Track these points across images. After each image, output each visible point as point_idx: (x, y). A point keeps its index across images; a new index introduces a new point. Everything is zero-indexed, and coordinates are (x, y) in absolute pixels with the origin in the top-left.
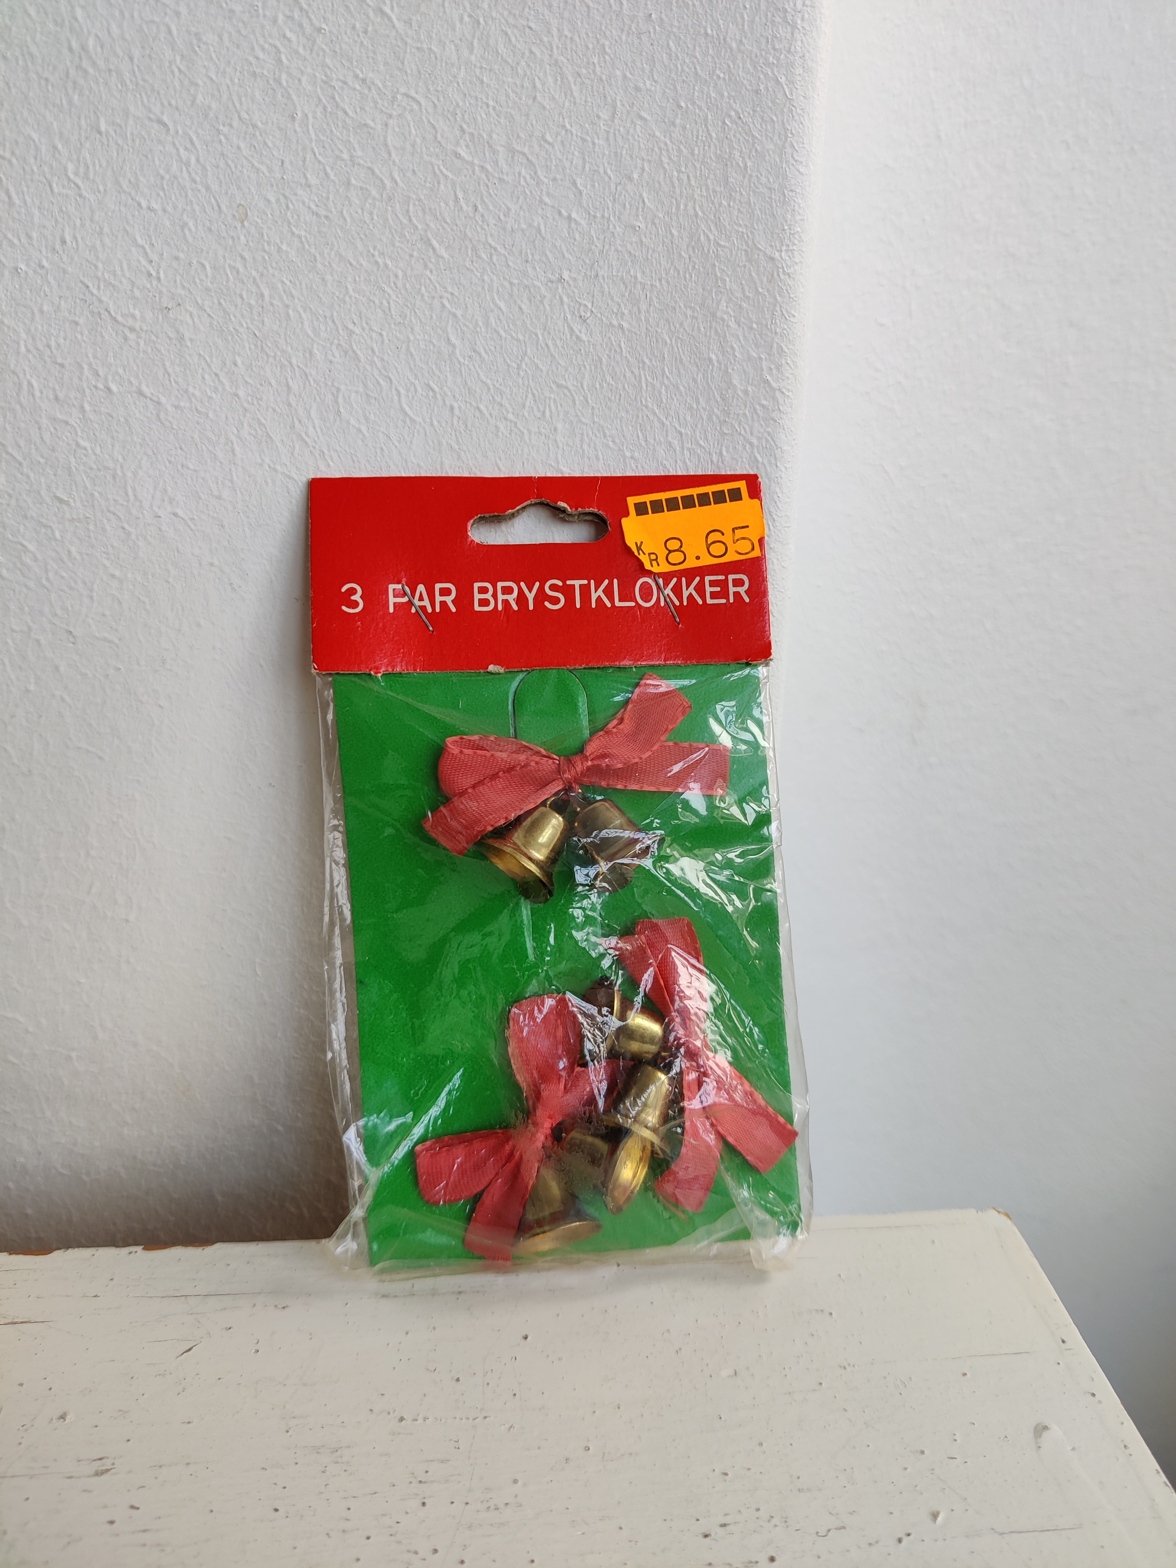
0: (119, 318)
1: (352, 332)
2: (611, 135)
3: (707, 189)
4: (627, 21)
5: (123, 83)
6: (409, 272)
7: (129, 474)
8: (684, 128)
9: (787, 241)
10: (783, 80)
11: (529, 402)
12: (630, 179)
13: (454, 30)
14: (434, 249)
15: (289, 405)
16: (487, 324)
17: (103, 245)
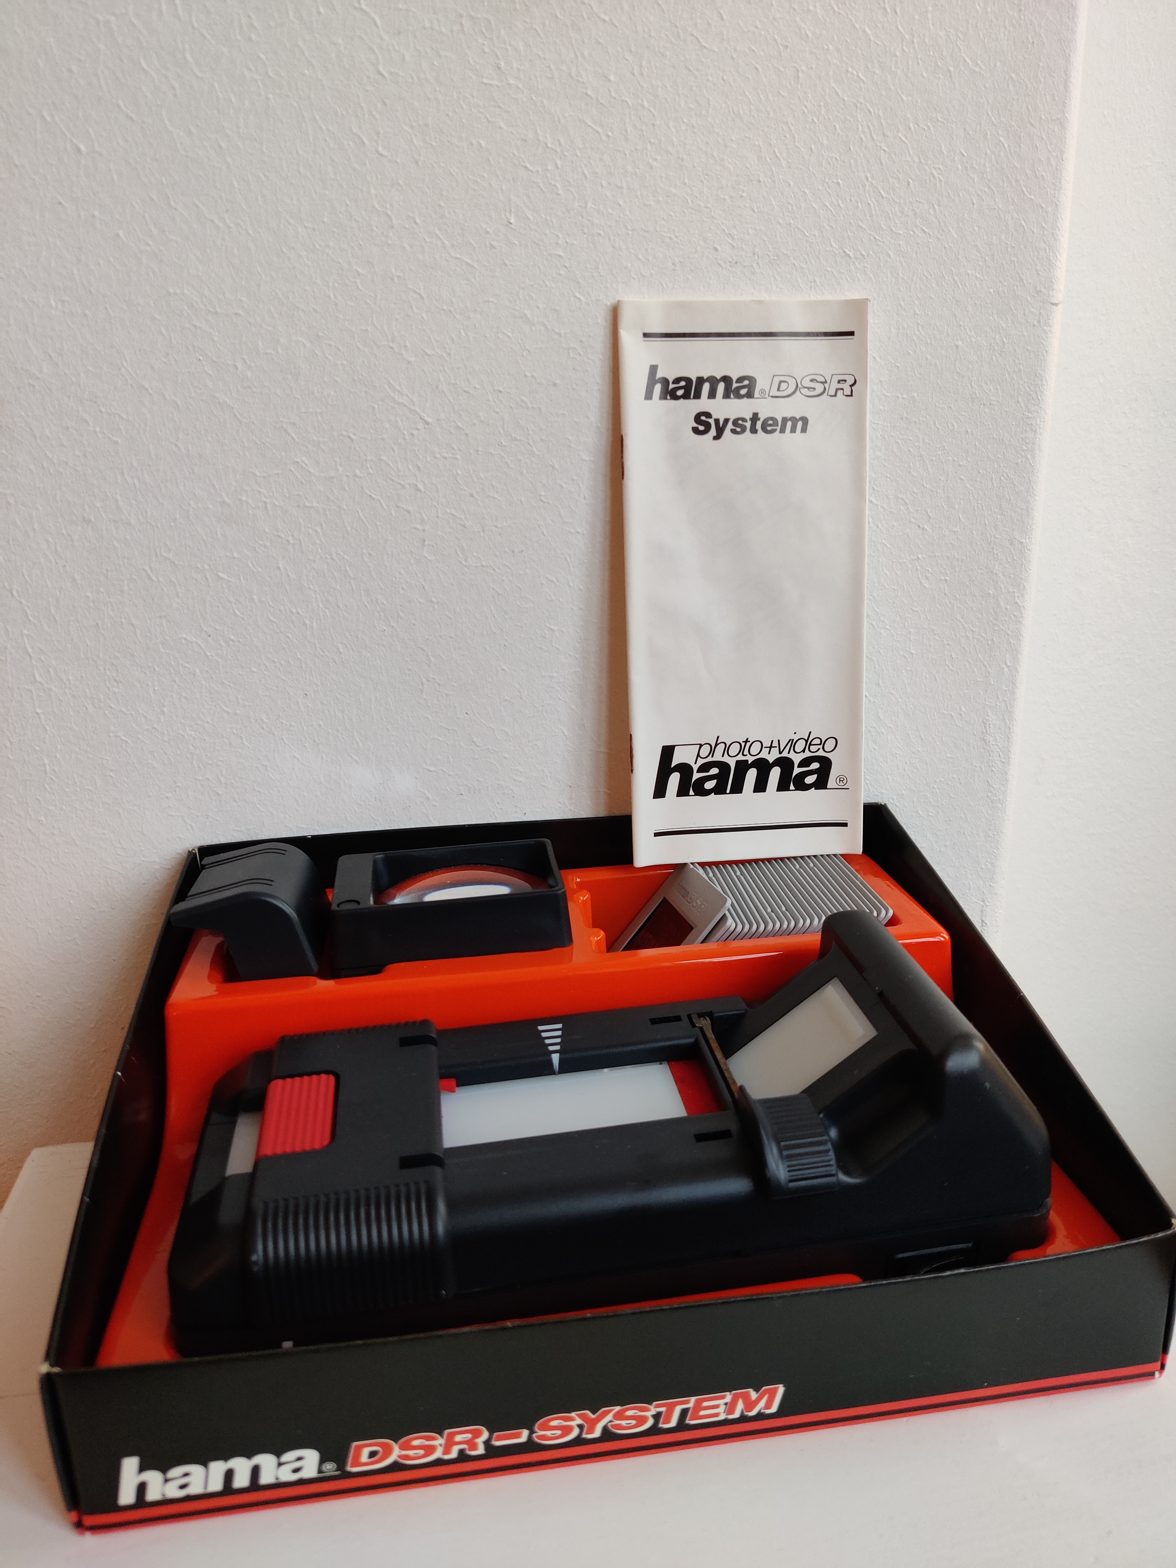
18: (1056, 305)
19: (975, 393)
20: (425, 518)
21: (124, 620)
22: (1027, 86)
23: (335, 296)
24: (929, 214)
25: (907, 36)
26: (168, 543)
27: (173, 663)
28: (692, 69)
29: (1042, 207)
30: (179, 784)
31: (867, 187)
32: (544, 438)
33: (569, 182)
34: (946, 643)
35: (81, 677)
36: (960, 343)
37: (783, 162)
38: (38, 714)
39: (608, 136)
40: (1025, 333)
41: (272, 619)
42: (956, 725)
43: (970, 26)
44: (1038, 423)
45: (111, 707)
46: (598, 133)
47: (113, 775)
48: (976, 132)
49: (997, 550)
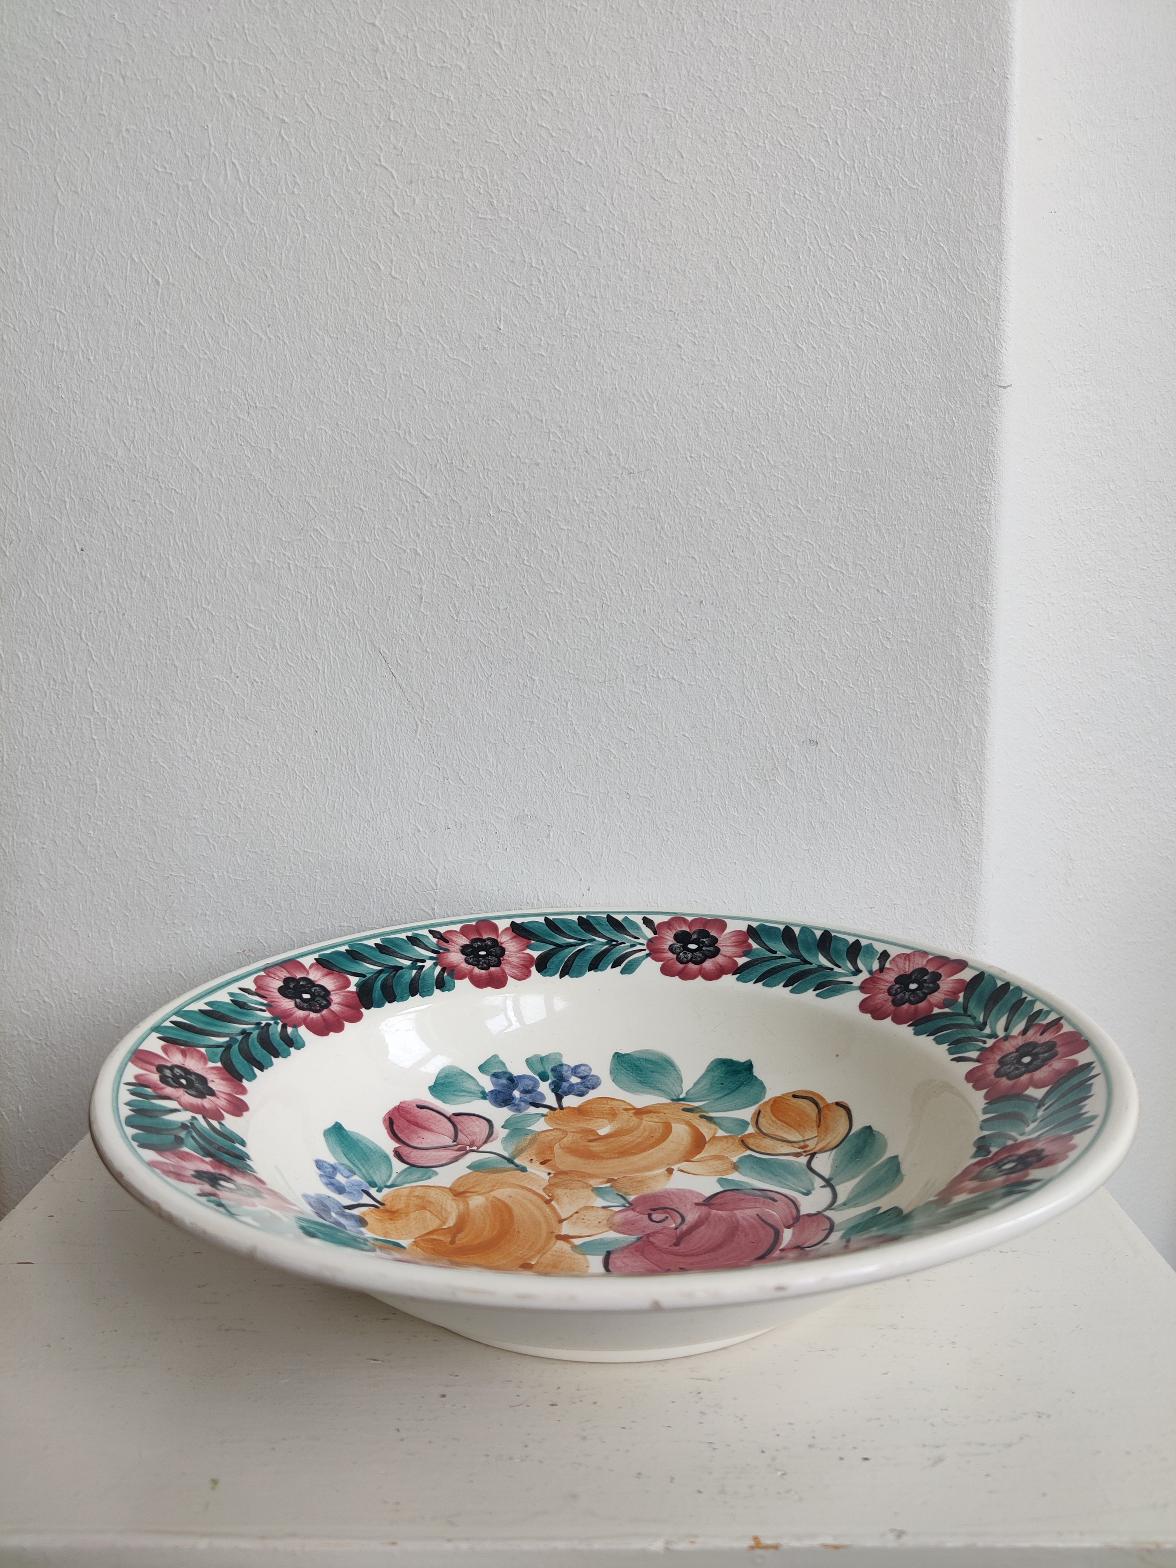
0: (667, 645)
1: (776, 648)
2: (903, 555)
3: (950, 577)
4: (911, 506)
5: (678, 542)
6: (804, 620)
7: (664, 716)
8: (938, 550)
9: (989, 599)
10: (985, 527)
11: (861, 678)
12: (912, 574)
13: (830, 512)
14: (817, 609)
15: (743, 682)
16: (841, 642)
17: (663, 612)
18: (1004, 387)
19: (928, 468)
20: (423, 579)
21: (168, 662)
22: (963, 199)
23: (352, 392)
24: (876, 310)
25: (848, 162)
26: (208, 597)
27: (206, 700)
28: (656, 198)
29: (984, 301)
30: (206, 808)
31: (816, 290)
32: (527, 510)
33: (550, 294)
34: (911, 702)
35: (131, 709)
36: (910, 423)
37: (738, 270)
38: (94, 740)
39: (583, 255)
40: (975, 414)
41: (291, 664)
42: (924, 782)
43: (906, 152)
44: (993, 495)
45: (153, 737)
46: (575, 253)
47: (151, 797)
48: (916, 239)
49: (957, 614)
